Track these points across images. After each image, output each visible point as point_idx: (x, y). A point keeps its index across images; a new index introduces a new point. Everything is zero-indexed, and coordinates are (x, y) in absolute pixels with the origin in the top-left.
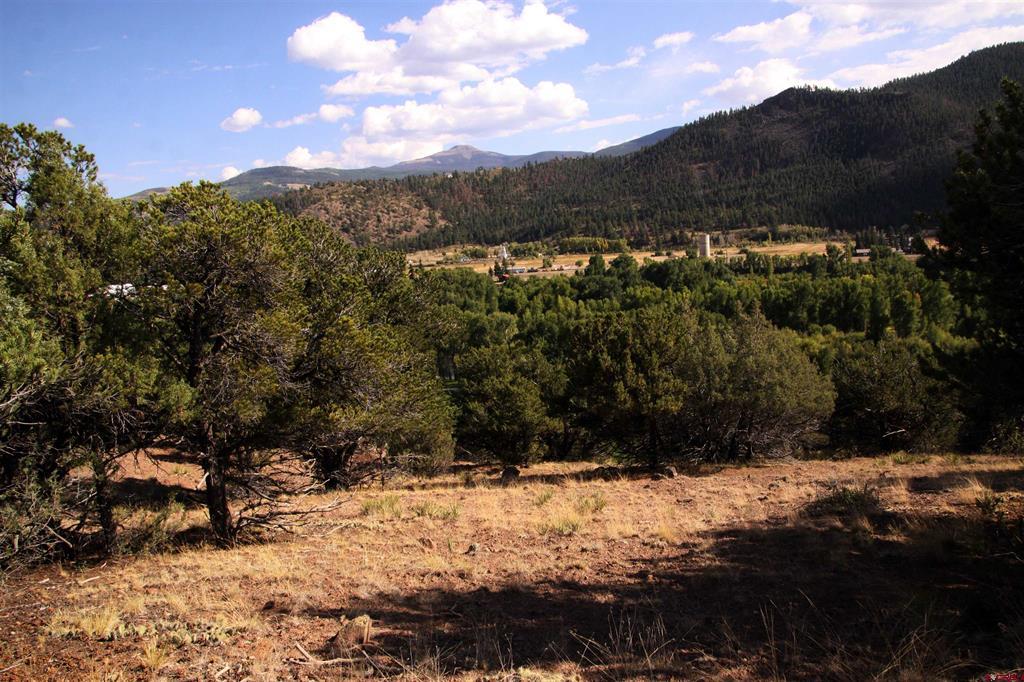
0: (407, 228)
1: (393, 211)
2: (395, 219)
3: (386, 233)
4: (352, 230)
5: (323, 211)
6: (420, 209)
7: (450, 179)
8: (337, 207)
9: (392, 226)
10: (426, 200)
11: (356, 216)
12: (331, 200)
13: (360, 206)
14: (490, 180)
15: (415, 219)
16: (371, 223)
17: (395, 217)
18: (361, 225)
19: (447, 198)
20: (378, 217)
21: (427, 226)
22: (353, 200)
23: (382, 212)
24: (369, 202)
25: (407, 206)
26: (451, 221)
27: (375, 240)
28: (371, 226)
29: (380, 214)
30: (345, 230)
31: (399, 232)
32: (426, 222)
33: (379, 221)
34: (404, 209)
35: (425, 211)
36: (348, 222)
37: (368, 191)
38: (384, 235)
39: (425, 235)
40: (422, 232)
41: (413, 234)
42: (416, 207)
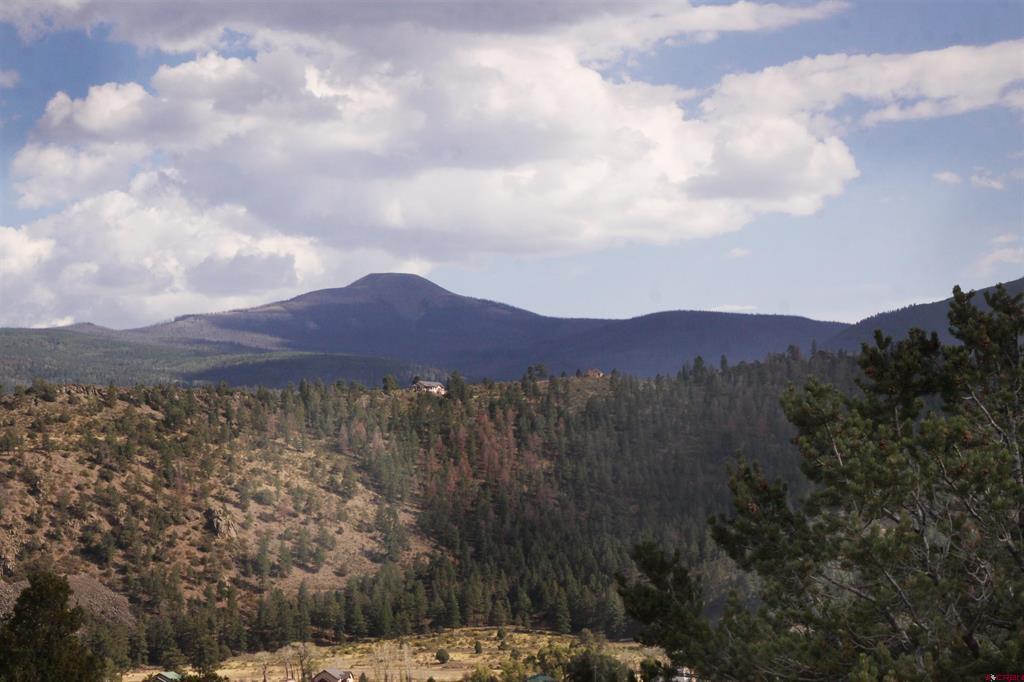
0: (306, 557)
1: (260, 499)
2: (262, 526)
3: (233, 573)
4: (117, 557)
5: (17, 485)
6: (346, 494)
7: (441, 401)
8: (68, 472)
9: (253, 550)
10: (364, 468)
11: (134, 508)
12: (47, 447)
13: (149, 475)
14: (571, 411)
15: (332, 530)
16: (186, 534)
17: (264, 518)
18: (150, 538)
19: (435, 466)
20: (209, 514)
21: (373, 557)
22: (124, 453)
23: (224, 500)
24: (179, 464)
25: (303, 483)
26: (450, 546)
27: (196, 593)
28: (182, 546)
29: (216, 506)
30: (93, 553)
31: (277, 571)
32: (363, 541)
33: (211, 527)
34: (296, 494)
35: (362, 502)
36: (106, 527)
37: (170, 423)
38: (226, 577)
39: (365, 587)
40: (355, 574)
41: (324, 580)
42: (331, 487)
